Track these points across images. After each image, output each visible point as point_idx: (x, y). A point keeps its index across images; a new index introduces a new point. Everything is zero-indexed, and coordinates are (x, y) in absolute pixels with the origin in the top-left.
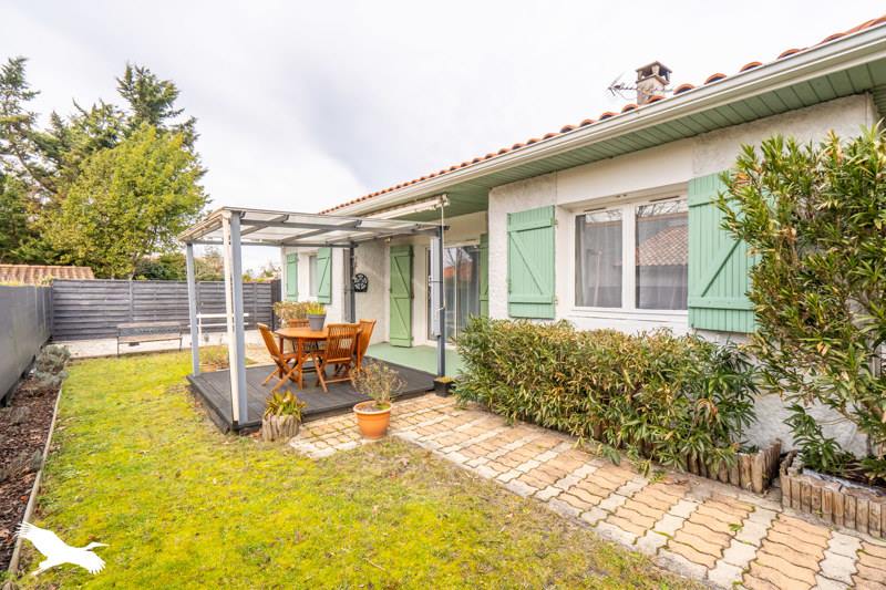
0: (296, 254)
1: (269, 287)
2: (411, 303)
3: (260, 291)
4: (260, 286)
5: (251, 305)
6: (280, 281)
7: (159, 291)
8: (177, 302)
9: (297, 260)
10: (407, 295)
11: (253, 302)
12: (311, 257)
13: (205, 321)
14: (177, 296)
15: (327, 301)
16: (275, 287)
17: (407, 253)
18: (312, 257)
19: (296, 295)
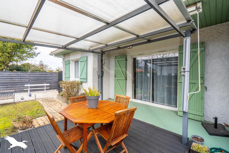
0: (69, 60)
1: (58, 74)
2: (126, 82)
3: (54, 75)
4: (54, 74)
5: (50, 81)
6: (62, 72)
7: (11, 75)
8: (19, 79)
9: (69, 63)
10: (124, 78)
11: (51, 80)
12: (75, 62)
13: (31, 87)
14: (19, 77)
15: (85, 81)
16: (60, 74)
17: (124, 59)
18: (77, 62)
19: (69, 77)
